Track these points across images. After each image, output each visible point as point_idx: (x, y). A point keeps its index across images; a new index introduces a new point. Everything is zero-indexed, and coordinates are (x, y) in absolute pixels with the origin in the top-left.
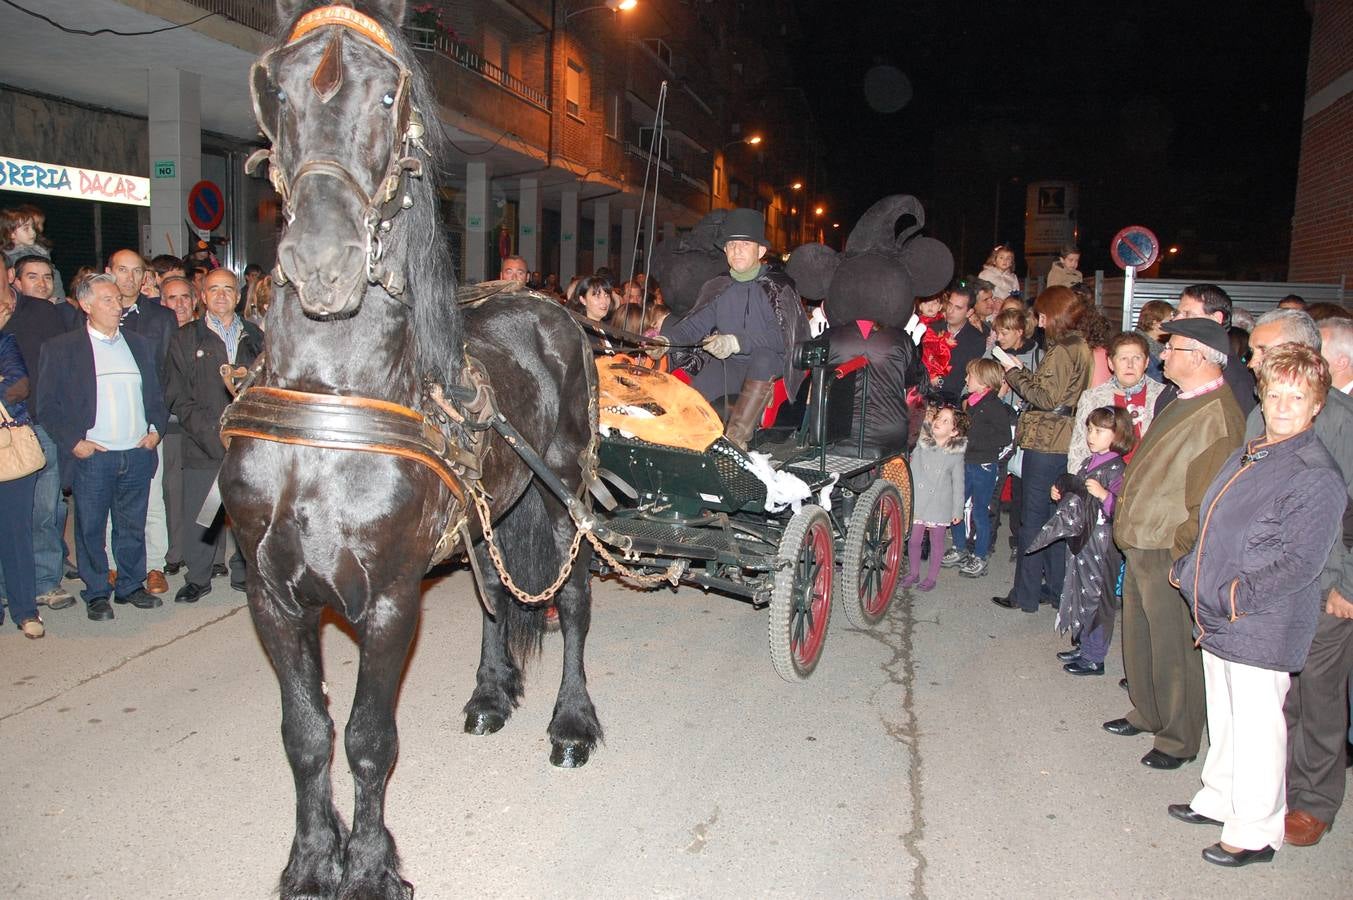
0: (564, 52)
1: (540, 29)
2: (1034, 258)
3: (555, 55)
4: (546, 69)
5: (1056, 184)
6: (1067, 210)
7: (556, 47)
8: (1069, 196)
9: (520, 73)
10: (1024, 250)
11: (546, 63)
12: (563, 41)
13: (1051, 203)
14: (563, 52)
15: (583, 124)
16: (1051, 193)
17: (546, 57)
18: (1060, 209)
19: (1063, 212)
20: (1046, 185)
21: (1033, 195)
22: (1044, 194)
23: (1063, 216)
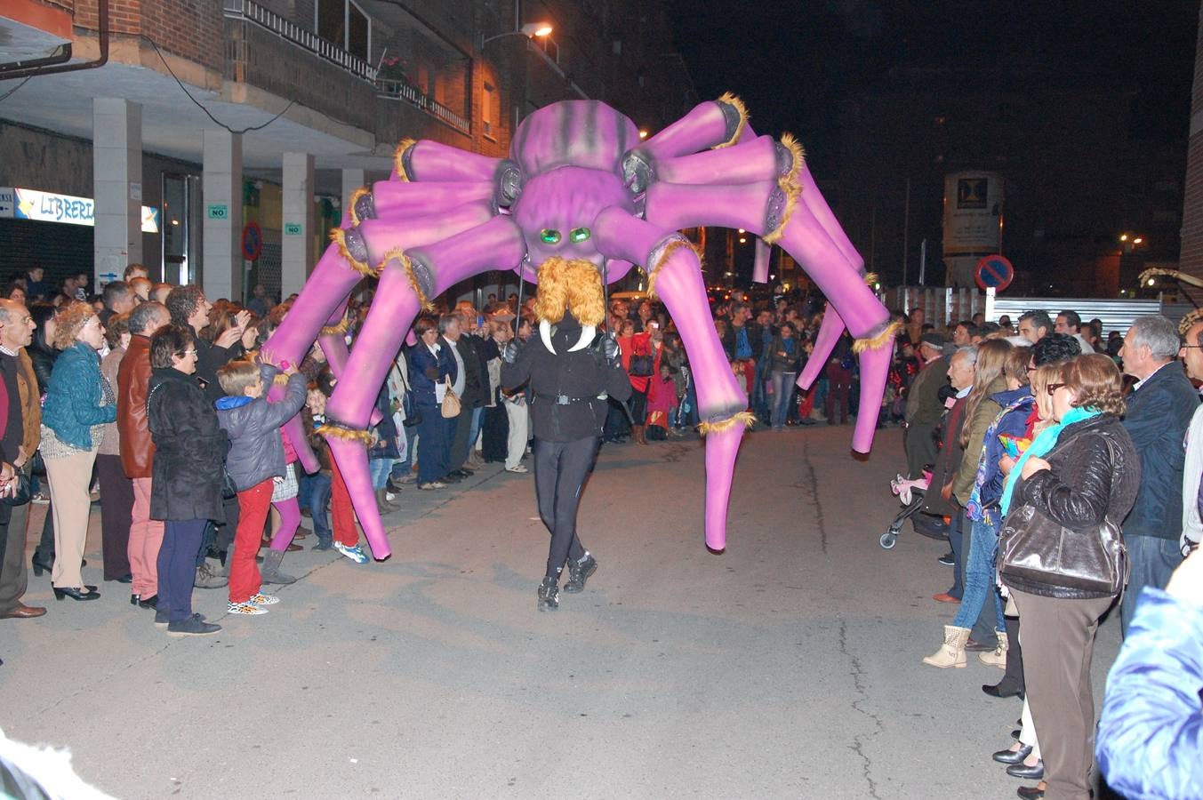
0: (482, 76)
1: (461, 56)
2: (953, 259)
3: (474, 80)
4: (465, 93)
5: (979, 175)
6: (991, 204)
7: (474, 72)
8: (993, 190)
9: (442, 99)
10: (941, 251)
11: (466, 88)
12: (480, 65)
13: (972, 197)
14: (480, 76)
15: (493, 142)
16: (972, 185)
17: (465, 81)
18: (982, 202)
19: (985, 207)
20: (968, 175)
21: (951, 186)
22: (963, 185)
23: (984, 211)
